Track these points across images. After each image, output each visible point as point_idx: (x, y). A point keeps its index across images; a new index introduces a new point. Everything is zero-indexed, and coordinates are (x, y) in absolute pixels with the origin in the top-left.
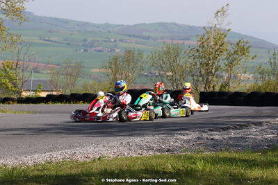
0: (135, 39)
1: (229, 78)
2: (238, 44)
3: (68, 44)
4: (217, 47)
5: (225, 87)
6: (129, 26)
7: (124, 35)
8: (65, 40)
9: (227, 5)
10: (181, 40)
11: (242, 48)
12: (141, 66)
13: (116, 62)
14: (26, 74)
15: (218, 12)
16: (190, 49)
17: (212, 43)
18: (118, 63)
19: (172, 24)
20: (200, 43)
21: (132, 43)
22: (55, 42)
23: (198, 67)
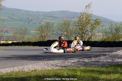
0: (50, 18)
1: (92, 35)
2: (96, 20)
3: (21, 20)
4: (87, 21)
5: (90, 39)
6: (47, 12)
7: (45, 16)
8: (19, 18)
9: (91, 3)
10: (70, 18)
11: (97, 22)
12: (53, 30)
13: (42, 28)
14: (3, 33)
15: (87, 6)
16: (74, 22)
17: (84, 20)
18: (43, 28)
19: (66, 11)
20: (79, 20)
21: (49, 19)
22: (15, 19)
23: (78, 30)
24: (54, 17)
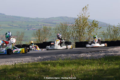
2: (93, 22)
3: (21, 27)
6: (46, 19)
7: (45, 22)
8: (19, 25)
9: (88, 5)
11: (95, 24)
12: (51, 33)
13: (39, 32)
15: (84, 8)
16: (72, 25)
19: (65, 17)
20: (76, 22)
22: (15, 26)
23: (76, 33)
24: (53, 24)
